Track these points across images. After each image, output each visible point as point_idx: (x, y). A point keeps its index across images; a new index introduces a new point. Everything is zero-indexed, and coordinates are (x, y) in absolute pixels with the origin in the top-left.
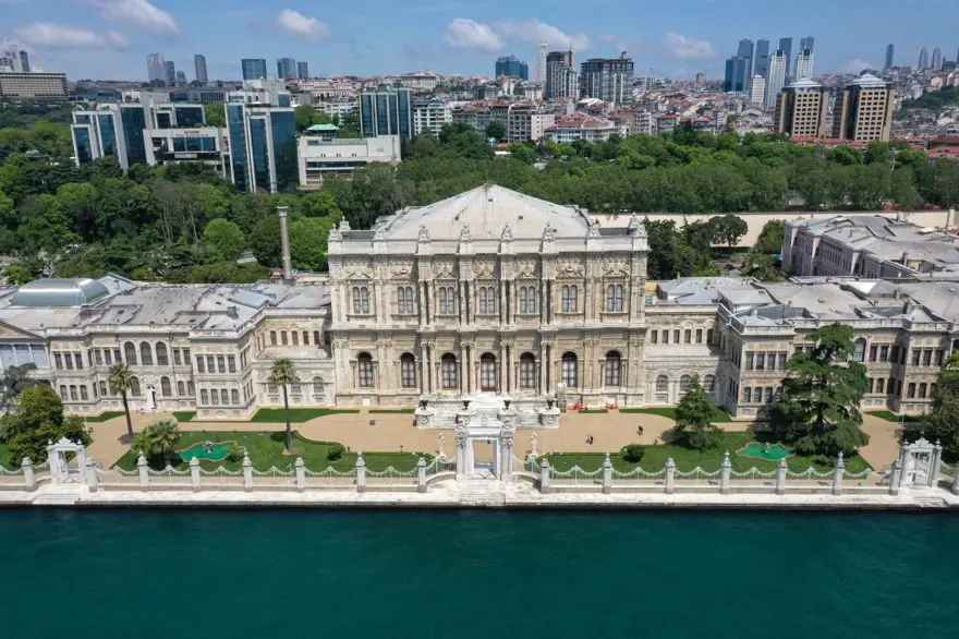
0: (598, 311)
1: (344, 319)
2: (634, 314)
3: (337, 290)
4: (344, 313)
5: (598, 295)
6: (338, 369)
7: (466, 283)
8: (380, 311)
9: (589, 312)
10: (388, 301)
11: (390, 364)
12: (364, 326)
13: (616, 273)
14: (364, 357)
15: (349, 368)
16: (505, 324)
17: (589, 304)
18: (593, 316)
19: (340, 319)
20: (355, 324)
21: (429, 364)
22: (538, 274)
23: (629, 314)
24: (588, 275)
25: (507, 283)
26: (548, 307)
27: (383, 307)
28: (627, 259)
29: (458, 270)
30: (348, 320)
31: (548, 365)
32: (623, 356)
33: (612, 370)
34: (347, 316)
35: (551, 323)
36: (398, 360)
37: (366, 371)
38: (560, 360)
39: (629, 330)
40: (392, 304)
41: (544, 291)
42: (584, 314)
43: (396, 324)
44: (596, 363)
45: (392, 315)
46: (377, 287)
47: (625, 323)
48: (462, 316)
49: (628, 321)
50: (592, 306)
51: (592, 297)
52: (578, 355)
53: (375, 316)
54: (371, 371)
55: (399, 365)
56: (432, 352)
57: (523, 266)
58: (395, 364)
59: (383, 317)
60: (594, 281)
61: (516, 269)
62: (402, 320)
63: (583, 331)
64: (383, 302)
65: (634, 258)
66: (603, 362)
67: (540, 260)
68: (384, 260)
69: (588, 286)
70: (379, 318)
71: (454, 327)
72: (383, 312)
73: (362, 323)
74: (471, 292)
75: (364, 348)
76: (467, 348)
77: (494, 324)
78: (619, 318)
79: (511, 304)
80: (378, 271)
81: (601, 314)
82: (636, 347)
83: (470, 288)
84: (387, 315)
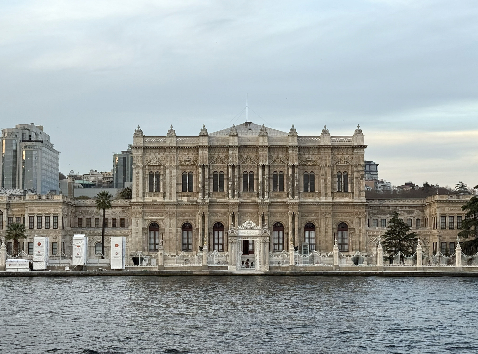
0: (329, 192)
1: (141, 196)
2: (356, 193)
3: (137, 173)
4: (141, 191)
5: (329, 178)
6: (134, 235)
7: (233, 167)
8: (168, 190)
9: (323, 191)
10: (174, 182)
11: (174, 231)
12: (155, 200)
13: (342, 162)
15: (141, 235)
16: (261, 198)
17: (322, 185)
18: (326, 195)
19: (137, 195)
20: (149, 199)
21: (203, 230)
22: (286, 162)
23: (353, 193)
24: (322, 163)
25: (263, 166)
26: (293, 185)
27: (171, 187)
28: (350, 152)
29: (227, 157)
30: (144, 196)
31: (294, 230)
32: (350, 226)
33: (343, 238)
34: (144, 193)
35: (296, 197)
36: (180, 229)
37: (154, 238)
38: (303, 228)
39: (353, 205)
40: (177, 184)
41: (290, 173)
42: (320, 193)
43: (180, 199)
44: (330, 231)
45: (177, 193)
46: (167, 171)
47: (351, 200)
48: (230, 191)
49: (353, 198)
50: (326, 187)
51: (325, 180)
52: (316, 224)
53: (164, 193)
54: (159, 238)
55: (180, 233)
56: (206, 219)
57: (275, 156)
58: (177, 231)
59: (171, 194)
60: (326, 168)
61: (270, 157)
62: (184, 196)
63: (320, 205)
64: (171, 182)
65: (355, 151)
66: (336, 231)
67: (287, 151)
68: (174, 151)
69: (323, 172)
70: (167, 195)
71: (223, 201)
72: (171, 190)
73: (154, 198)
74: (236, 173)
75: (155, 218)
76: (233, 216)
77: (253, 199)
78: (346, 196)
79: (266, 183)
80: (169, 159)
81: (332, 193)
82: (360, 219)
83: (236, 170)
84: (174, 192)
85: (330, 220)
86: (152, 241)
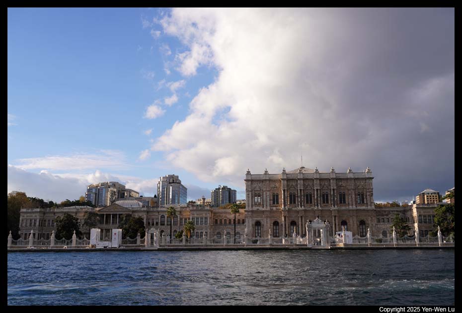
0: (354, 203)
1: (250, 206)
2: (369, 204)
4: (250, 204)
5: (353, 196)
6: (247, 228)
7: (301, 190)
8: (265, 203)
9: (350, 203)
10: (268, 199)
11: (269, 226)
12: (258, 209)
13: (360, 187)
14: (258, 224)
15: (251, 228)
16: (316, 207)
17: (350, 200)
18: (352, 205)
20: (255, 208)
21: (285, 225)
22: (329, 187)
23: (367, 204)
24: (349, 188)
25: (317, 190)
26: (334, 199)
27: (267, 201)
28: (364, 181)
29: (297, 185)
30: (252, 207)
31: (335, 224)
32: (367, 222)
33: (363, 229)
34: (252, 205)
35: (336, 206)
36: (272, 224)
37: (258, 230)
38: (340, 224)
39: (368, 211)
40: (270, 200)
41: (332, 193)
42: (349, 204)
43: (272, 208)
44: (356, 225)
45: (270, 205)
46: (264, 193)
47: (366, 208)
48: (299, 203)
49: (367, 207)
50: (352, 201)
51: (352, 197)
52: (348, 221)
53: (263, 205)
54: (260, 229)
55: (272, 227)
56: (287, 219)
57: (323, 184)
58: (271, 225)
59: (266, 205)
60: (352, 190)
61: (320, 185)
62: (274, 206)
63: (349, 211)
64: (266, 199)
65: (367, 181)
66: (359, 225)
67: (330, 181)
68: (268, 182)
69: (350, 192)
70: (265, 206)
71: (295, 209)
72: (266, 203)
73: (258, 208)
74: (302, 194)
75: (258, 219)
76: (302, 217)
77: (312, 207)
78: (363, 205)
79: (319, 199)
80: (265, 187)
81: (356, 204)
82: (372, 218)
83: (302, 192)
84: (268, 204)
85: (355, 219)
86: (257, 231)
